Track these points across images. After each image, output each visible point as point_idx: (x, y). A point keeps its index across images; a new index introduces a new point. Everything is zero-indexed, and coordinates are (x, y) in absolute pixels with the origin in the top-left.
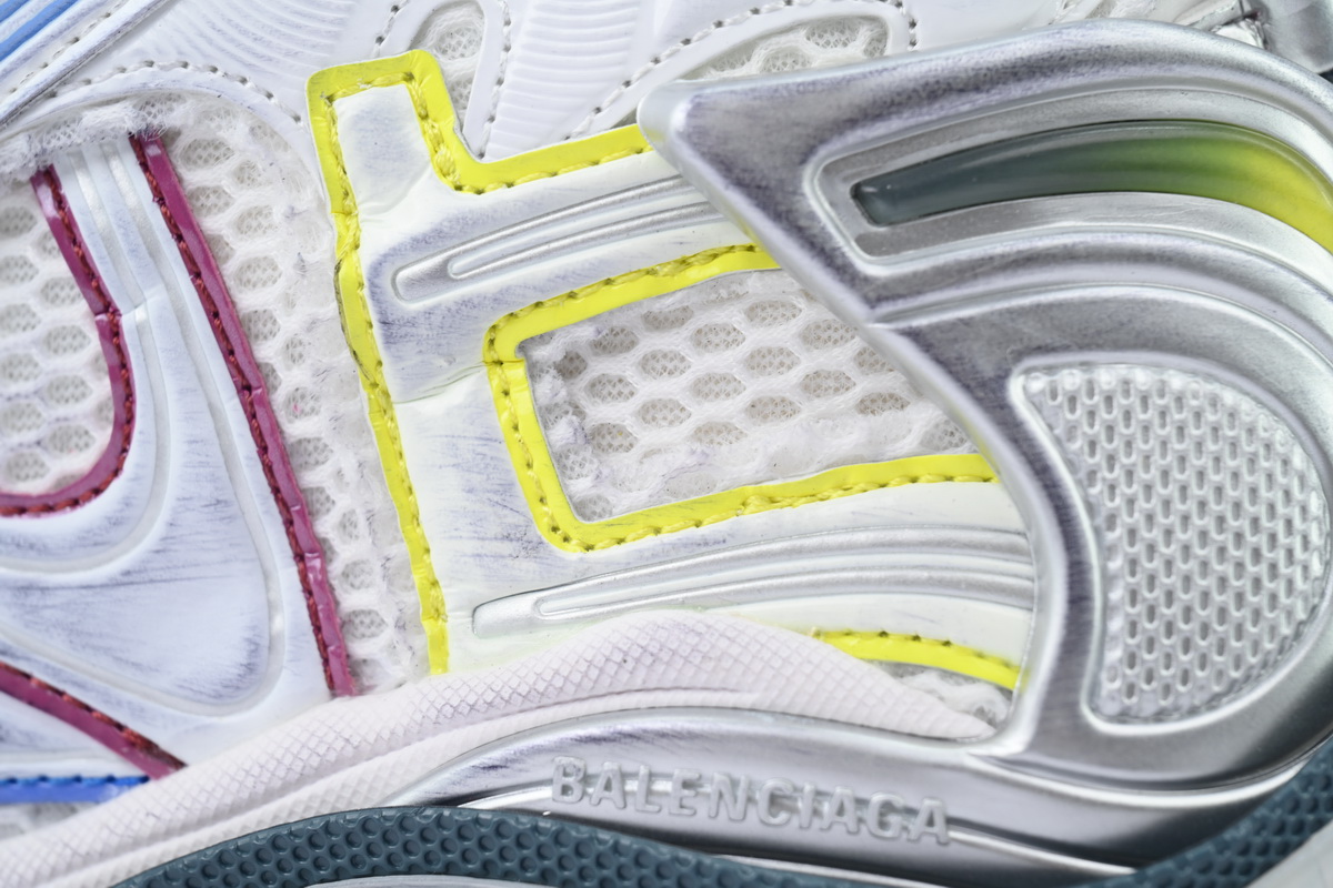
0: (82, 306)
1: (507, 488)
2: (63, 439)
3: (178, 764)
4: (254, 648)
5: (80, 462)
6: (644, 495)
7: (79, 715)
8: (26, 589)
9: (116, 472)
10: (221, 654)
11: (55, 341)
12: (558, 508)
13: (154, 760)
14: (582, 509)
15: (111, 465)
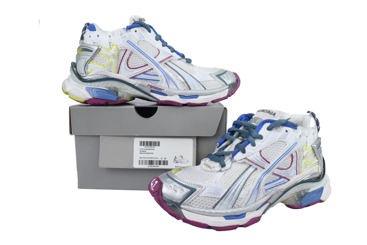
4: (294, 174)
7: (286, 179)
8: (286, 173)
13: (289, 180)
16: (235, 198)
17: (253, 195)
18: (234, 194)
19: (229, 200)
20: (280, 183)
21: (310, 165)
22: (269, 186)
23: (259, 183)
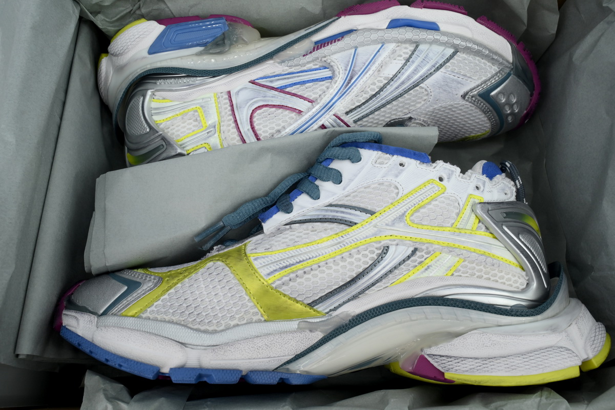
0: (256, 128)
1: (204, 112)
2: (260, 114)
3: (249, 82)
4: (238, 94)
5: (259, 112)
6: (190, 113)
7: (263, 86)
8: (265, 97)
9: (253, 110)
10: (241, 93)
11: (260, 124)
12: (199, 111)
13: (253, 82)
14: (196, 111)
15: (254, 111)
16: (413, 62)
17: (367, 61)
18: (415, 70)
19: (427, 60)
20: (285, 79)
21: (190, 108)
22: (315, 74)
23: (350, 85)
